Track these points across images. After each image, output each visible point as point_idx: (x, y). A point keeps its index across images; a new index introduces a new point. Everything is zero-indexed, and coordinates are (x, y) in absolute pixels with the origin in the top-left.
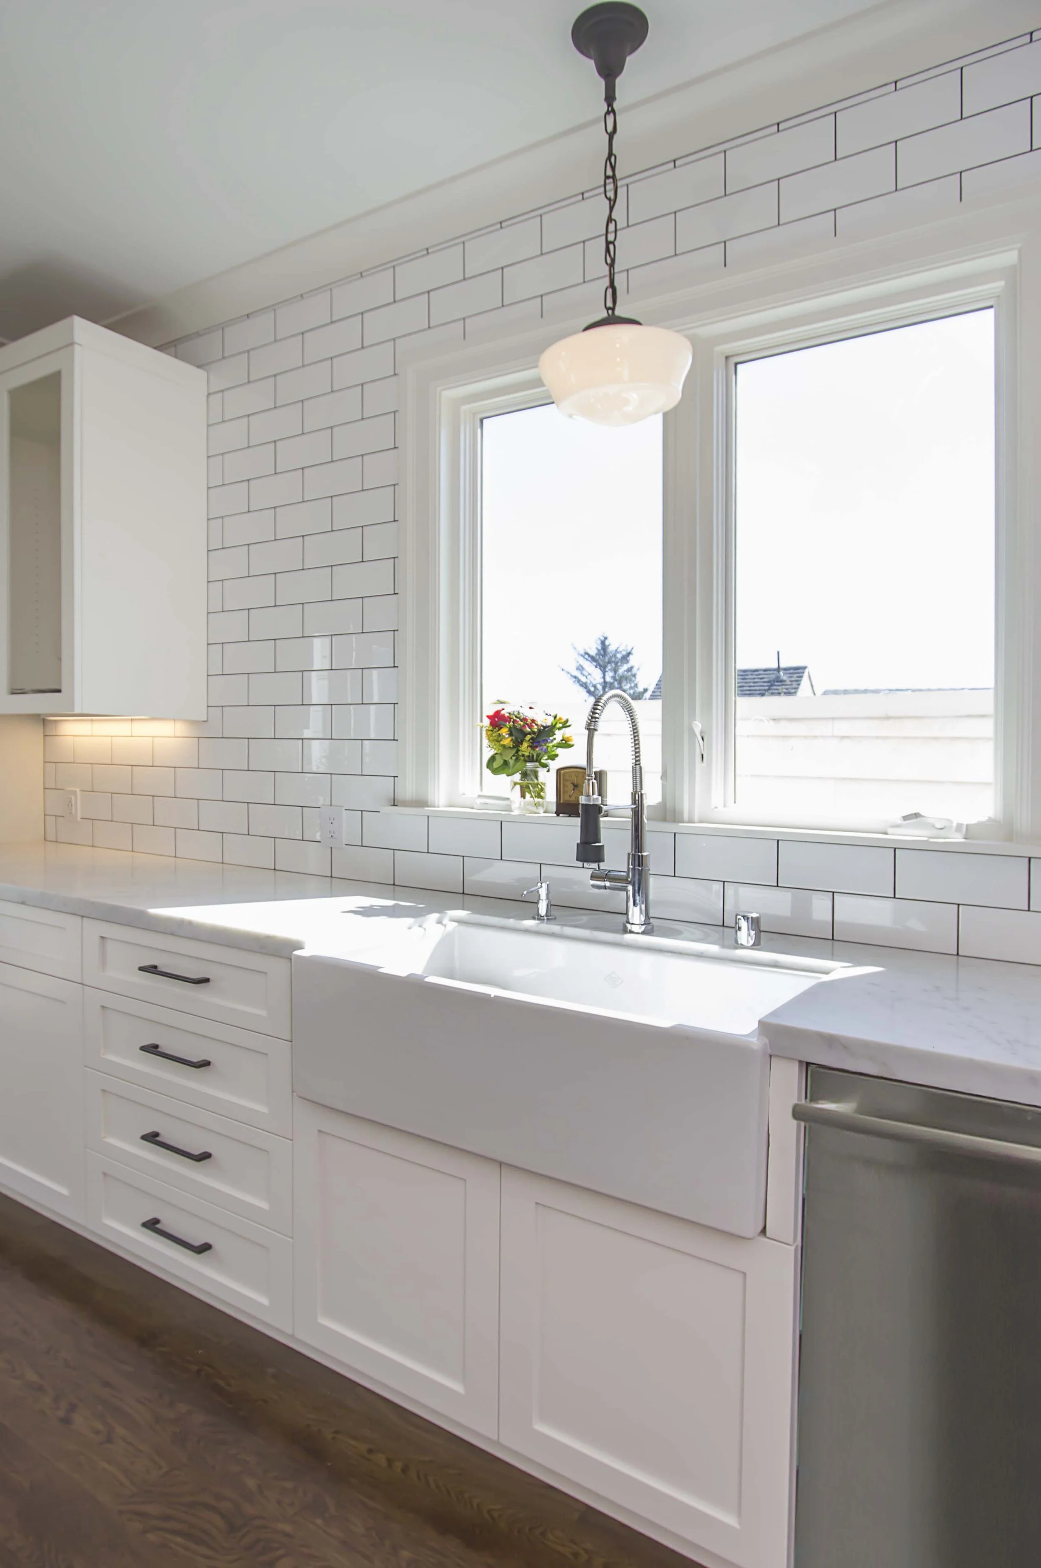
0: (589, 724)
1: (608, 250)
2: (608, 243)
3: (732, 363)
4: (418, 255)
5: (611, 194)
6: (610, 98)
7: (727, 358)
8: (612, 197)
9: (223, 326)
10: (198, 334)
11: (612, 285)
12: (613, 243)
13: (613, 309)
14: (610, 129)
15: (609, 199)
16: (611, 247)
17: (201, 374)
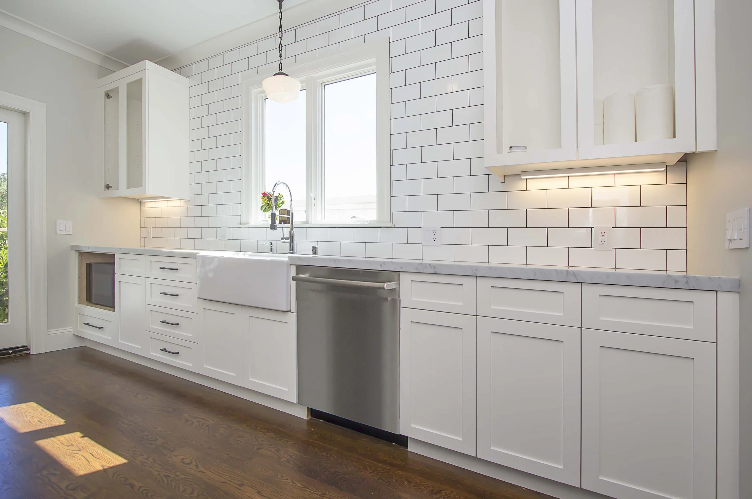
0: (273, 190)
1: (280, 52)
2: (280, 50)
3: (324, 86)
4: (243, 46)
5: (281, 36)
6: (280, 8)
7: (321, 83)
8: (281, 37)
9: (194, 64)
10: (187, 66)
11: (281, 63)
12: (281, 50)
13: (281, 70)
14: (280, 17)
15: (280, 38)
16: (281, 51)
17: (188, 80)
